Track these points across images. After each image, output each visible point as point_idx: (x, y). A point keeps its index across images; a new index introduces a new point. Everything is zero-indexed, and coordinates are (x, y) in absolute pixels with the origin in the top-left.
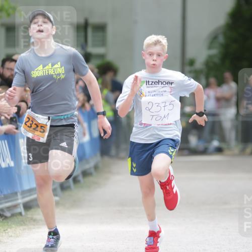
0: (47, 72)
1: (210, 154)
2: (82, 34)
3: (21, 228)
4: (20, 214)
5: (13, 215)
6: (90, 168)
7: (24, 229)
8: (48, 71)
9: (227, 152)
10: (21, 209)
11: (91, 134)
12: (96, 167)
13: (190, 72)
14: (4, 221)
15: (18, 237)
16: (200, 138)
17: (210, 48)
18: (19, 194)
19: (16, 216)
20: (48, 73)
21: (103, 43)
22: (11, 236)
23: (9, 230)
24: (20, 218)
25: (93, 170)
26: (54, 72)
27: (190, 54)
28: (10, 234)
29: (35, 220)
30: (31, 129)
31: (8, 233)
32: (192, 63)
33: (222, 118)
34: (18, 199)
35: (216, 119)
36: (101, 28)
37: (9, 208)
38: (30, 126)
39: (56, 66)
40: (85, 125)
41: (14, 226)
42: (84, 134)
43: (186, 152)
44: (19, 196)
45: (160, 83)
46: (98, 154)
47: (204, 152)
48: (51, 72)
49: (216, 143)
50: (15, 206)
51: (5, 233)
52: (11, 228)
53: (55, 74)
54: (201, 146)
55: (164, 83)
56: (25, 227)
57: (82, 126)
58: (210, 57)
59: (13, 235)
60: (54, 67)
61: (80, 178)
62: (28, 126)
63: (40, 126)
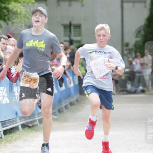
1: (138, 93)
2: (68, 30)
3: (38, 132)
4: (37, 125)
5: (33, 126)
6: (74, 101)
7: (39, 133)
9: (147, 92)
10: (37, 123)
11: (74, 83)
12: (77, 101)
13: (126, 50)
14: (28, 129)
15: (35, 137)
16: (132, 85)
17: (136, 37)
18: (36, 115)
19: (35, 126)
21: (80, 34)
22: (32, 137)
23: (31, 134)
25: (75, 102)
27: (126, 40)
28: (32, 136)
31: (30, 135)
32: (127, 45)
33: (144, 74)
34: (35, 117)
35: (141, 75)
36: (78, 27)
37: (31, 122)
40: (71, 78)
41: (33, 132)
42: (70, 83)
43: (125, 92)
44: (36, 116)
45: (104, 53)
46: (78, 94)
47: (135, 92)
49: (141, 88)
50: (34, 121)
51: (29, 135)
52: (32, 133)
54: (133, 89)
55: (106, 53)
56: (40, 132)
57: (69, 79)
58: (137, 42)
59: (33, 136)
61: (69, 106)
63: (33, 79)
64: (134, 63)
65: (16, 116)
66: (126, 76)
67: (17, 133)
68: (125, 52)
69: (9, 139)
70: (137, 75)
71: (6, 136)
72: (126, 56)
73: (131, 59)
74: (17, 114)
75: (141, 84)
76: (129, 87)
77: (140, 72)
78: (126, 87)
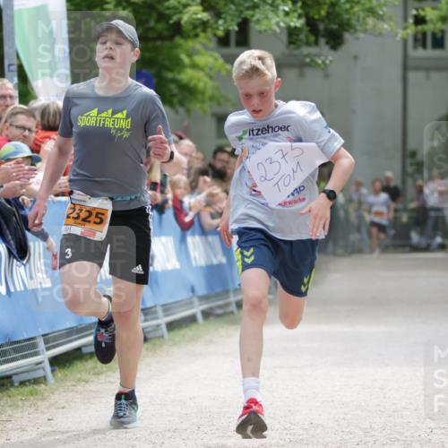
4: (232, 313)
8: (105, 120)
10: (233, 308)
13: (412, 164)
16: (421, 234)
22: (223, 336)
24: (232, 317)
26: (113, 124)
27: (412, 145)
28: (221, 334)
31: (219, 332)
32: (413, 154)
34: (229, 297)
35: (440, 214)
37: (220, 307)
41: (225, 325)
43: (407, 249)
44: (231, 294)
45: (271, 130)
47: (427, 249)
50: (228, 305)
51: (217, 332)
52: (222, 328)
54: (424, 242)
55: (277, 129)
60: (116, 116)
64: (426, 190)
65: (190, 294)
66: (410, 218)
67: (194, 327)
68: (410, 169)
69: (177, 339)
70: (432, 214)
71: (171, 333)
72: (412, 176)
73: (420, 182)
74: (193, 290)
76: (415, 237)
77: (438, 210)
78: (409, 238)
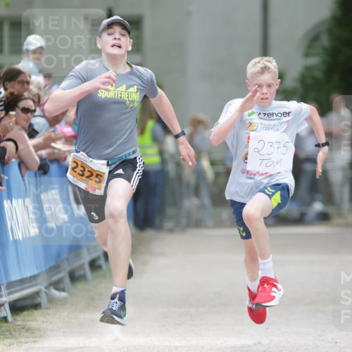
0: (119, 95)
8: (121, 94)
20: (121, 97)
26: (128, 97)
29: (28, 330)
30: (84, 178)
38: (81, 173)
39: (131, 90)
48: (125, 96)
49: (318, 206)
53: (129, 100)
60: (129, 90)
62: (79, 174)
63: (95, 174)
75: (319, 196)
